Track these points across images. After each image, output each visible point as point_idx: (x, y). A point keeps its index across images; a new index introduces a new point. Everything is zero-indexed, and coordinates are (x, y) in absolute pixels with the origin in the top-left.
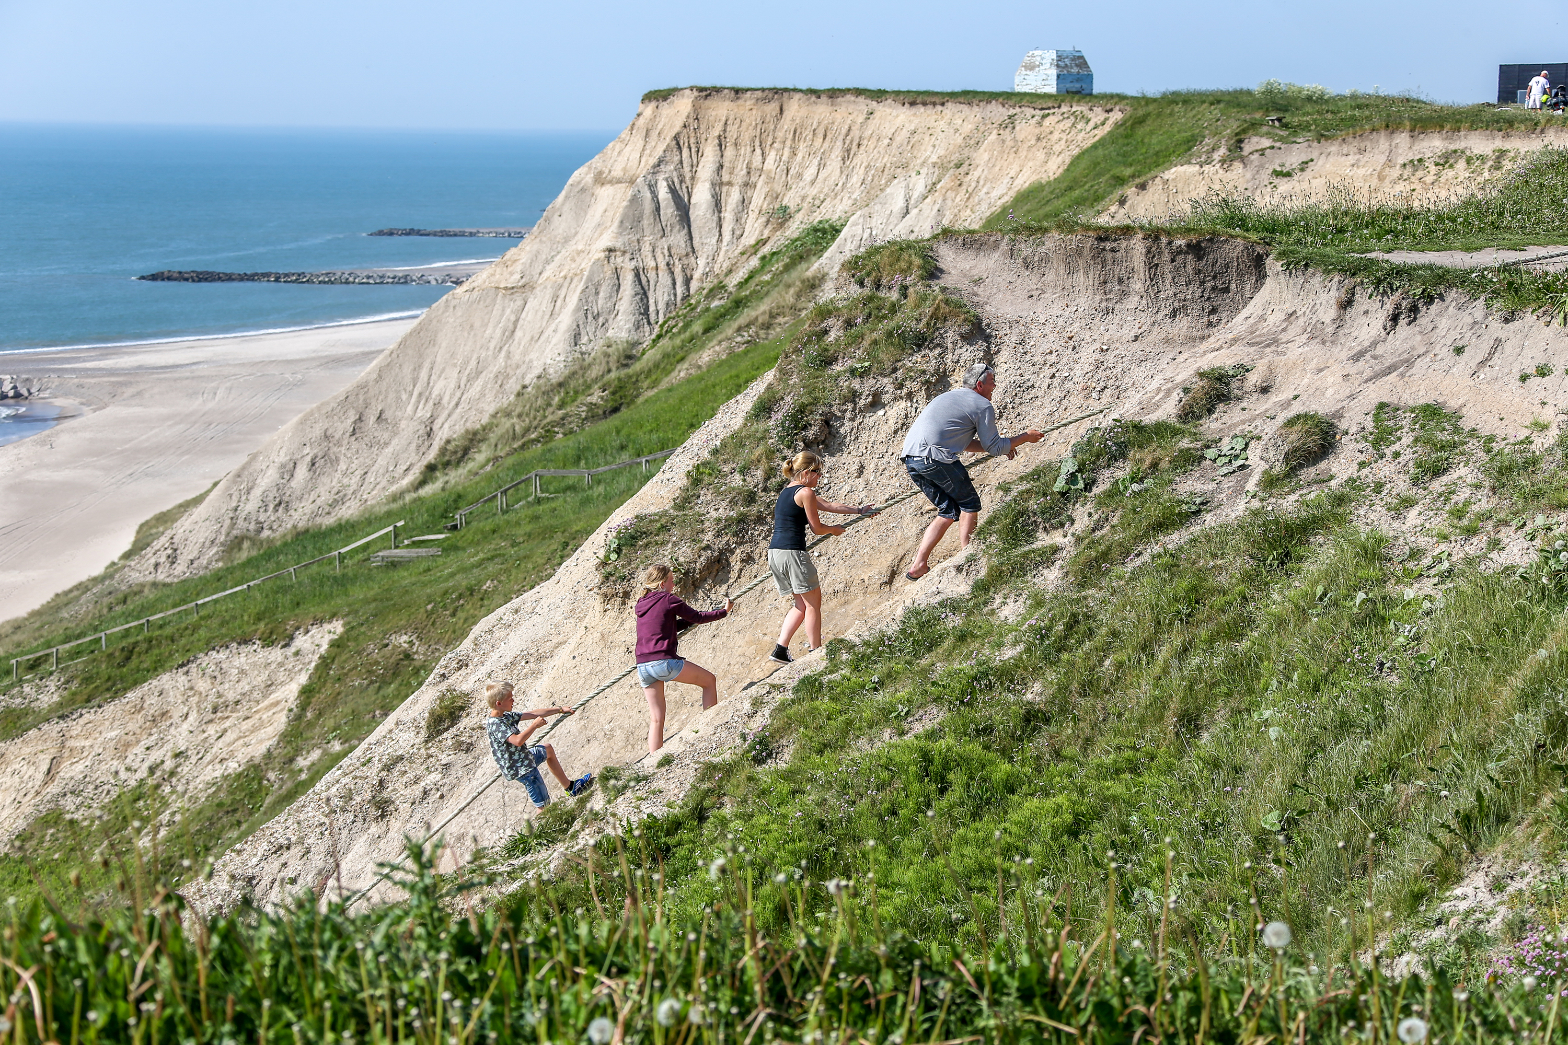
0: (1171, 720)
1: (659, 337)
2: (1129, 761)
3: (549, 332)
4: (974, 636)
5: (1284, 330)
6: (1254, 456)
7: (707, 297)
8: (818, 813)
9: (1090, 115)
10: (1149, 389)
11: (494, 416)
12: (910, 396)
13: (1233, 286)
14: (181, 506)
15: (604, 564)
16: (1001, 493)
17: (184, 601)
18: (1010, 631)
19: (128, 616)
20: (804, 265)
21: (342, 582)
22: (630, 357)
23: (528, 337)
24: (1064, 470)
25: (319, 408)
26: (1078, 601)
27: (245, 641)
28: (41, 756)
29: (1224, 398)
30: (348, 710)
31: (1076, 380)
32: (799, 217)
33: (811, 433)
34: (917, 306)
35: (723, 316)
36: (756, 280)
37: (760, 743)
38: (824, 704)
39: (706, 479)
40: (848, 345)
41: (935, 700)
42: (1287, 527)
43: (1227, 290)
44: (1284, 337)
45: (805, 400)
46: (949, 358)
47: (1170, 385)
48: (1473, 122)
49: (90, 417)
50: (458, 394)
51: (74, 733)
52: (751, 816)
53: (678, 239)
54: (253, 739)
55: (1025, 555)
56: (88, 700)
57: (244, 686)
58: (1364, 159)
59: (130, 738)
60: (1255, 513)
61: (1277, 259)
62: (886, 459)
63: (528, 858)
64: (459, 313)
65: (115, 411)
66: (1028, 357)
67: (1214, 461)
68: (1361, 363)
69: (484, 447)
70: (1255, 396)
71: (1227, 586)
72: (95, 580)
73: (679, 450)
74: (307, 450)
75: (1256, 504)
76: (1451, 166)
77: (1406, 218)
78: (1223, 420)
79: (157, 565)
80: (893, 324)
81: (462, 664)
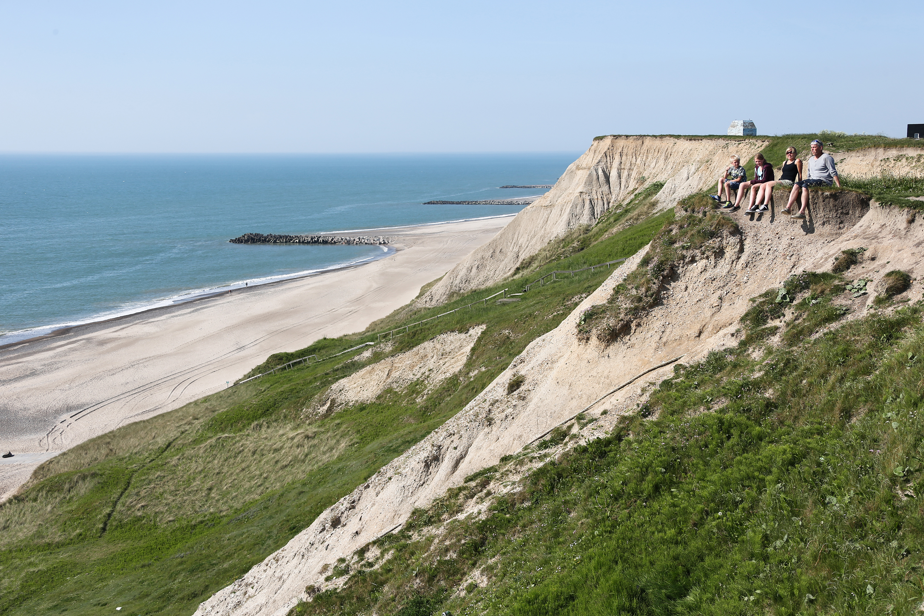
0: (837, 411)
1: (598, 223)
2: (817, 429)
3: (559, 221)
4: (740, 366)
5: (880, 232)
6: (870, 288)
7: (615, 209)
8: (671, 444)
9: (757, 143)
10: (817, 257)
11: (540, 251)
12: (707, 258)
13: (851, 212)
14: (435, 281)
15: (579, 325)
16: (751, 302)
17: (434, 316)
18: (757, 365)
19: (415, 320)
20: (650, 198)
21: (486, 310)
22: (587, 230)
23: (552, 223)
24: (780, 293)
25: (480, 248)
26: (789, 353)
27: (453, 331)
28: (386, 369)
29: (855, 262)
30: (487, 356)
31: (780, 251)
32: (648, 180)
33: (665, 273)
34: (710, 220)
35: (621, 215)
36: (633, 203)
37: (645, 409)
38: (673, 392)
39: (621, 291)
40: (681, 236)
41: (724, 395)
42: (891, 323)
43: (848, 214)
44: (880, 235)
45: (663, 259)
46: (724, 242)
47: (827, 256)
48: (909, 144)
49: (407, 250)
50: (528, 243)
51: (396, 362)
52: (642, 441)
53: (605, 188)
54: (455, 365)
55: (763, 330)
56: (401, 350)
57: (452, 347)
58: (865, 158)
59: (414, 364)
60: (873, 316)
61: (876, 201)
62: (697, 284)
63: (547, 451)
64: (528, 215)
65: (415, 248)
66: (758, 242)
67: (850, 290)
68: (920, 248)
69: (536, 262)
70: (869, 262)
71: (862, 349)
72: (407, 306)
73: (610, 277)
74: (476, 262)
75: (872, 311)
76: (900, 161)
77: (916, 182)
78: (854, 272)
79: (426, 301)
80: (700, 227)
81: (522, 361)
